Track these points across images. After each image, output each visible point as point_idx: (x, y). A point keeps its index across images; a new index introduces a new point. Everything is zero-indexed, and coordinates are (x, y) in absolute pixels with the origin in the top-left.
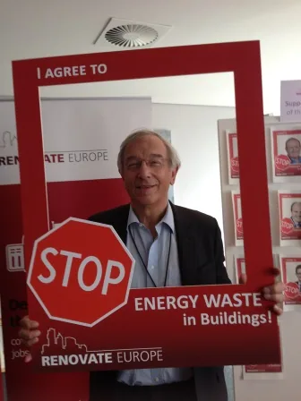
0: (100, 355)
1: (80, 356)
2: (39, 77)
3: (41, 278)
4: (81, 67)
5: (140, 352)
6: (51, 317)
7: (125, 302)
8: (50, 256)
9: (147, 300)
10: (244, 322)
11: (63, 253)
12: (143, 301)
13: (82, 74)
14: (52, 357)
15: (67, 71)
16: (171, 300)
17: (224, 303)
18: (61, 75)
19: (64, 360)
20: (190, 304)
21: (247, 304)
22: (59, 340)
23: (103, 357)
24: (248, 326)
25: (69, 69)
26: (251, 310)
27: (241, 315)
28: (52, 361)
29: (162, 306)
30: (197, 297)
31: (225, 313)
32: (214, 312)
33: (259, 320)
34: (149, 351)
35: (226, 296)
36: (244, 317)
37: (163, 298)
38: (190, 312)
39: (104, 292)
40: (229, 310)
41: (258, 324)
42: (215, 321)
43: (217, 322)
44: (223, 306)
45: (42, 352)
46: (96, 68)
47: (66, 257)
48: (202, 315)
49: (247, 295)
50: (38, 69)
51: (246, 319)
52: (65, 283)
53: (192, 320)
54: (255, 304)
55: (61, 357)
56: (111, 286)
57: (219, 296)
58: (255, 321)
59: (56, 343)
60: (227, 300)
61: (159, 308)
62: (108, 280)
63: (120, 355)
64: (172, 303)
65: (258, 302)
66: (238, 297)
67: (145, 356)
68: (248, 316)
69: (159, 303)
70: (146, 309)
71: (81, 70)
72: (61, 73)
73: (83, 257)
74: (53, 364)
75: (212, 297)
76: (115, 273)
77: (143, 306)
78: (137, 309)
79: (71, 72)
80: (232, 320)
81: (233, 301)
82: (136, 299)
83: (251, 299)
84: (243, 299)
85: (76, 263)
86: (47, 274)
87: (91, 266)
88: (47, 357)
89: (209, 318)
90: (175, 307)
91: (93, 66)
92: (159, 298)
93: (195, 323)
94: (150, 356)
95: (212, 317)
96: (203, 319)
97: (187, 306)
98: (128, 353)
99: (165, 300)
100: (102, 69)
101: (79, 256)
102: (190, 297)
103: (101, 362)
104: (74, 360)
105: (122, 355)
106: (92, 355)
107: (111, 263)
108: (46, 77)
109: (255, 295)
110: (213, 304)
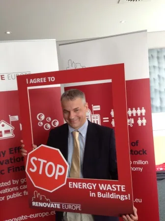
0: (55, 204)
1: (47, 204)
2: (27, 83)
3: (31, 169)
4: (44, 78)
5: (72, 205)
6: (35, 186)
7: (65, 183)
8: (34, 160)
9: (74, 183)
10: (117, 198)
11: (39, 160)
12: (72, 184)
15: (38, 80)
17: (108, 188)
18: (36, 82)
19: (41, 205)
20: (93, 187)
21: (119, 190)
22: (39, 196)
23: (57, 205)
24: (119, 200)
26: (120, 193)
27: (116, 195)
28: (37, 204)
30: (96, 184)
31: (109, 193)
32: (103, 192)
33: (124, 198)
34: (75, 205)
35: (109, 185)
38: (93, 191)
39: (56, 178)
40: (111, 192)
43: (105, 197)
44: (107, 189)
45: (32, 200)
48: (98, 193)
49: (118, 186)
50: (27, 79)
52: (40, 173)
53: (93, 195)
54: (122, 190)
55: (40, 203)
57: (106, 185)
58: (122, 198)
61: (79, 187)
62: (58, 173)
64: (85, 186)
65: (124, 189)
66: (114, 186)
67: (74, 207)
68: (119, 196)
69: (79, 185)
70: (74, 187)
71: (44, 80)
73: (47, 162)
75: (103, 185)
76: (60, 170)
77: (72, 186)
78: (70, 187)
79: (40, 81)
80: (112, 196)
81: (112, 188)
82: (70, 183)
83: (120, 188)
85: (45, 164)
86: (33, 168)
87: (50, 167)
88: (35, 202)
89: (101, 195)
90: (86, 188)
91: (49, 78)
92: (79, 183)
93: (95, 196)
94: (76, 208)
95: (103, 194)
96: (98, 195)
97: (91, 188)
98: (66, 205)
99: (82, 184)
100: (53, 79)
101: (46, 161)
102: (93, 184)
103: (56, 207)
104: (45, 205)
105: (64, 206)
106: (52, 204)
107: (59, 166)
108: (30, 83)
109: (122, 186)
110: (103, 189)
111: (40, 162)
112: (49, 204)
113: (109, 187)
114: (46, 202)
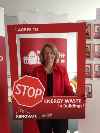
0: (34, 115)
1: (28, 115)
2: (16, 31)
3: (16, 93)
4: (30, 29)
5: (45, 114)
7: (42, 101)
9: (48, 100)
10: (76, 107)
11: (23, 86)
12: (47, 101)
14: (19, 116)
15: (25, 30)
16: (55, 100)
19: (23, 117)
20: (61, 102)
21: (77, 102)
22: (22, 111)
23: (35, 116)
24: (77, 108)
26: (78, 104)
27: (75, 105)
28: (19, 117)
29: (52, 102)
30: (63, 100)
31: (71, 105)
32: (67, 104)
33: (80, 106)
34: (48, 115)
35: (71, 100)
36: (76, 106)
39: (35, 97)
40: (72, 104)
41: (80, 107)
42: (67, 106)
43: (68, 107)
44: (70, 102)
46: (35, 29)
47: (24, 87)
48: (64, 105)
49: (77, 100)
50: (16, 28)
52: (24, 95)
53: (61, 106)
55: (22, 116)
56: (37, 96)
57: (69, 100)
61: (52, 103)
64: (55, 101)
65: (80, 101)
68: (77, 105)
69: (52, 101)
71: (30, 30)
72: (23, 30)
75: (67, 100)
77: (47, 102)
78: (45, 103)
79: (27, 30)
80: (73, 106)
81: (73, 101)
82: (45, 100)
83: (78, 100)
84: (76, 100)
86: (18, 92)
90: (56, 102)
91: (34, 29)
92: (52, 100)
96: (64, 106)
97: (60, 102)
98: (42, 115)
100: (37, 29)
101: (28, 87)
102: (61, 100)
103: (34, 117)
104: (26, 116)
105: (40, 115)
106: (31, 115)
107: (38, 89)
108: (18, 31)
109: (79, 99)
110: (67, 102)
112: (29, 116)
113: (71, 101)
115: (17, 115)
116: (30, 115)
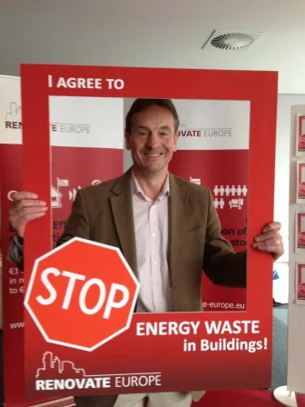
0: (98, 380)
1: (77, 380)
2: (50, 85)
3: (40, 300)
5: (139, 376)
9: (149, 325)
10: (241, 348)
11: (66, 274)
12: (145, 326)
13: (97, 87)
14: (48, 381)
15: (81, 83)
16: (173, 326)
17: (224, 330)
18: (74, 87)
19: (60, 384)
20: (192, 330)
21: (246, 331)
22: (56, 364)
23: (101, 382)
24: (245, 352)
25: (84, 80)
26: (249, 337)
27: (239, 342)
29: (164, 331)
30: (198, 323)
31: (225, 340)
32: (213, 338)
33: (256, 346)
34: (147, 376)
35: (227, 323)
36: (242, 343)
37: (165, 323)
38: (191, 338)
39: (106, 315)
40: (228, 337)
41: (254, 350)
42: (214, 346)
43: (216, 349)
44: (222, 332)
45: (37, 376)
46: (113, 83)
48: (202, 341)
49: (246, 323)
50: (50, 77)
51: (244, 345)
52: (66, 305)
53: (192, 346)
54: (253, 331)
55: (57, 381)
56: (113, 310)
58: (251, 347)
59: (52, 367)
60: (226, 327)
61: (161, 333)
63: (119, 380)
64: (174, 329)
65: (256, 329)
66: (237, 324)
67: (143, 381)
68: (246, 343)
69: (161, 328)
70: (148, 333)
71: (97, 83)
72: (74, 83)
73: (87, 280)
74: (48, 388)
75: (213, 323)
77: (144, 331)
78: (139, 334)
79: (86, 84)
80: (231, 346)
81: (233, 329)
82: (139, 324)
83: (250, 326)
84: (242, 326)
86: (46, 295)
88: (42, 382)
89: (209, 344)
90: (176, 333)
91: (110, 81)
92: (161, 324)
93: (194, 349)
94: (149, 381)
95: (211, 344)
96: (202, 345)
97: (188, 332)
98: (126, 377)
99: (167, 326)
100: (119, 84)
101: (82, 278)
102: (192, 323)
103: (98, 386)
104: (70, 384)
105: (120, 380)
106: (90, 380)
107: (115, 287)
108: (58, 86)
109: (254, 322)
110: (213, 331)
111: (67, 279)
112: (80, 381)
114: (75, 376)
115: (39, 379)
116: (83, 380)
